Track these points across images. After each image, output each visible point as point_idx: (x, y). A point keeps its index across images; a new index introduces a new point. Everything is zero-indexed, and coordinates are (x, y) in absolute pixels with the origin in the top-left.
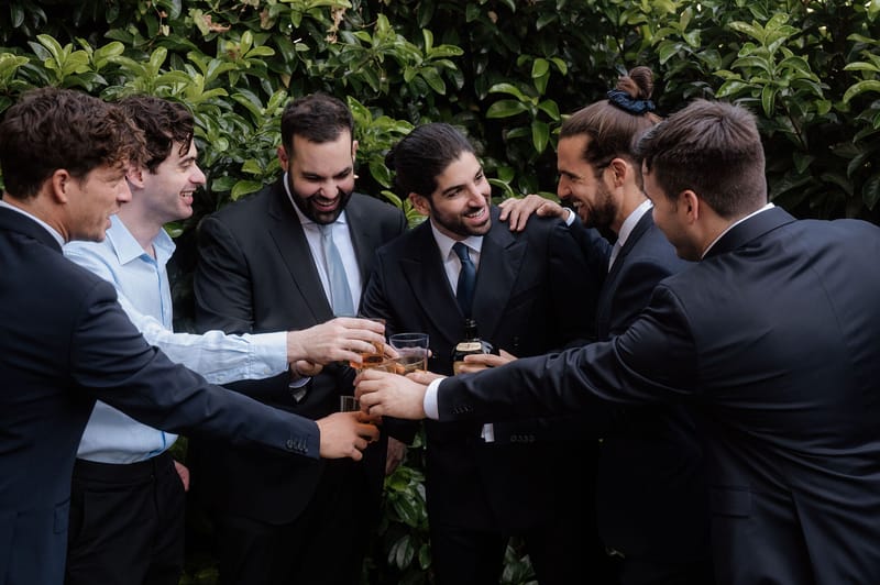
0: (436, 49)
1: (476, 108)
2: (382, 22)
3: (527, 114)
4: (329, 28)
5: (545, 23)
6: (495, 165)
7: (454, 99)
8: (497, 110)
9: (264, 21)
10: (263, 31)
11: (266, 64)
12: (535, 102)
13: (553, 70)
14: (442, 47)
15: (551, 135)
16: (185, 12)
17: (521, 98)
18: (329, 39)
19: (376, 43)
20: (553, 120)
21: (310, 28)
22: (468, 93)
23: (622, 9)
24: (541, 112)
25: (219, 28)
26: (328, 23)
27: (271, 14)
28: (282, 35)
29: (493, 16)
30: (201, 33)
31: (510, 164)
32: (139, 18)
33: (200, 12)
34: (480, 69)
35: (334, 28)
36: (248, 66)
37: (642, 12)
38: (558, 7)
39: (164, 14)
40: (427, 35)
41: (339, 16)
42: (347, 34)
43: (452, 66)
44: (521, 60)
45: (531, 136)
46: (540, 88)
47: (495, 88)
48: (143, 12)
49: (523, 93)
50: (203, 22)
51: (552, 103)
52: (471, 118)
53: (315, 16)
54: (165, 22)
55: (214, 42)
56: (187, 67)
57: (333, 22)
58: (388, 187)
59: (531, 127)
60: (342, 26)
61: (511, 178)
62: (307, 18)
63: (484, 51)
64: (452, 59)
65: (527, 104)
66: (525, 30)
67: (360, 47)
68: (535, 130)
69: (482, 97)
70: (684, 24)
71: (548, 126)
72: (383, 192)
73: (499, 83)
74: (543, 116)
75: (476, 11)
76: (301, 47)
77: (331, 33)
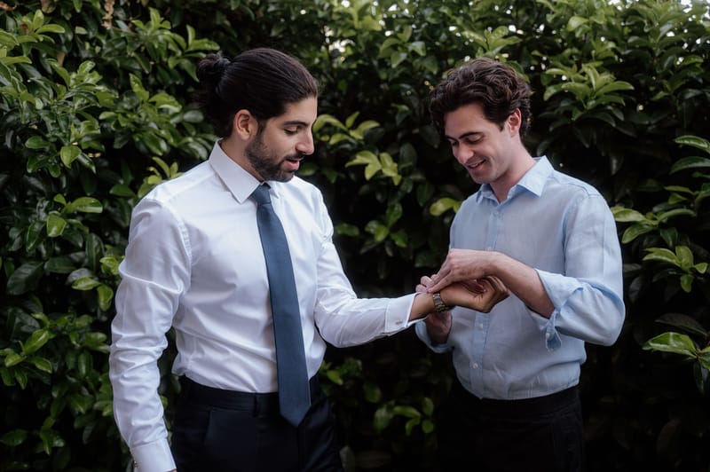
0: (196, 42)
2: (154, 15)
4: (104, 16)
5: (279, 31)
9: (46, 5)
11: (53, 41)
14: (206, 40)
18: (105, 25)
23: (339, 25)
25: (5, 7)
26: (103, 13)
28: (62, 18)
35: (108, 16)
36: (41, 39)
37: (352, 28)
40: (190, 31)
41: (111, 8)
42: (120, 24)
53: (94, 4)
57: (107, 11)
58: (160, 154)
60: (115, 16)
62: (87, 5)
70: (407, 35)
72: (154, 158)
75: (223, 17)
76: (80, 30)
77: (107, 21)
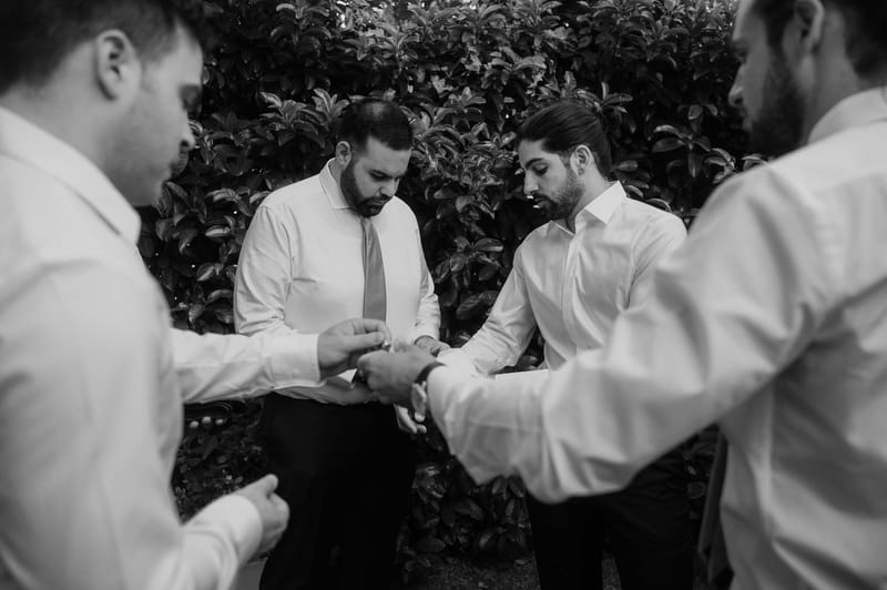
0: (610, 96)
1: (646, 149)
2: (568, 77)
3: (684, 148)
4: (529, 85)
5: (700, 75)
6: (659, 190)
7: (628, 141)
8: (660, 146)
9: (484, 82)
10: (483, 90)
11: (480, 111)
12: (690, 138)
13: (706, 112)
14: (615, 94)
15: (703, 164)
16: (428, 79)
17: (680, 136)
18: (529, 92)
19: (564, 93)
20: (707, 152)
21: (516, 85)
22: (639, 136)
24: (696, 146)
25: (451, 88)
26: (528, 81)
27: (487, 75)
28: (495, 92)
29: (660, 76)
30: (436, 91)
31: (671, 190)
32: (394, 82)
33: (437, 77)
34: (648, 118)
35: (533, 85)
36: (466, 111)
38: (712, 60)
39: (411, 79)
40: (605, 86)
41: (539, 77)
42: (542, 89)
43: (624, 110)
44: (680, 108)
45: (687, 165)
46: (695, 128)
47: (659, 129)
48: (396, 77)
49: (680, 131)
50: (439, 85)
51: (705, 138)
52: (641, 155)
53: (519, 76)
54: (411, 83)
55: (446, 99)
56: (423, 113)
57: (533, 81)
59: (687, 159)
60: (541, 84)
61: (670, 200)
62: (513, 79)
63: (651, 103)
64: (625, 105)
65: (685, 140)
66: (685, 87)
67: (552, 96)
68: (690, 161)
69: (649, 139)
71: (702, 158)
73: (661, 125)
74: (698, 150)
75: (644, 68)
76: (509, 100)
77: (531, 89)
